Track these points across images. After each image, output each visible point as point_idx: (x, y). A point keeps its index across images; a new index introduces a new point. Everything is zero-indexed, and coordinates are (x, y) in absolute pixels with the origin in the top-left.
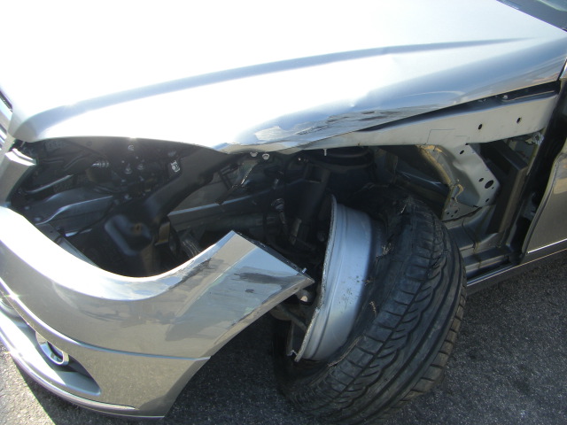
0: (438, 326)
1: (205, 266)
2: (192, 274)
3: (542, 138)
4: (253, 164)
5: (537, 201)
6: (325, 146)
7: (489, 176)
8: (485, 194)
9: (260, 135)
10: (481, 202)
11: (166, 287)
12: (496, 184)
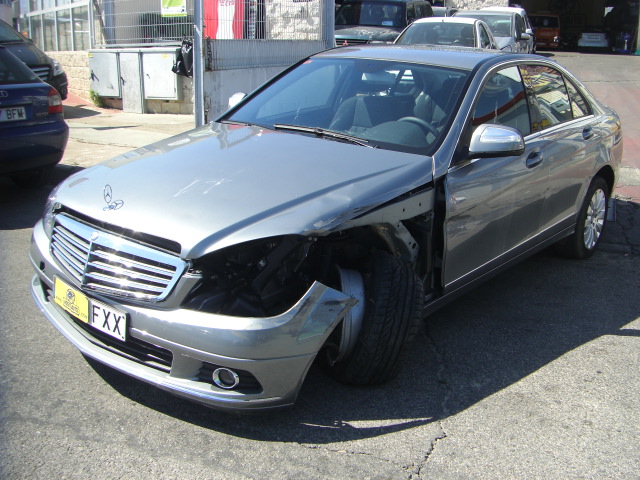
0: (409, 298)
1: (308, 302)
2: (303, 307)
3: (433, 214)
4: (310, 244)
5: (441, 255)
6: (340, 229)
7: (413, 241)
8: (413, 252)
9: (318, 225)
10: (412, 259)
11: (292, 316)
12: (417, 246)
